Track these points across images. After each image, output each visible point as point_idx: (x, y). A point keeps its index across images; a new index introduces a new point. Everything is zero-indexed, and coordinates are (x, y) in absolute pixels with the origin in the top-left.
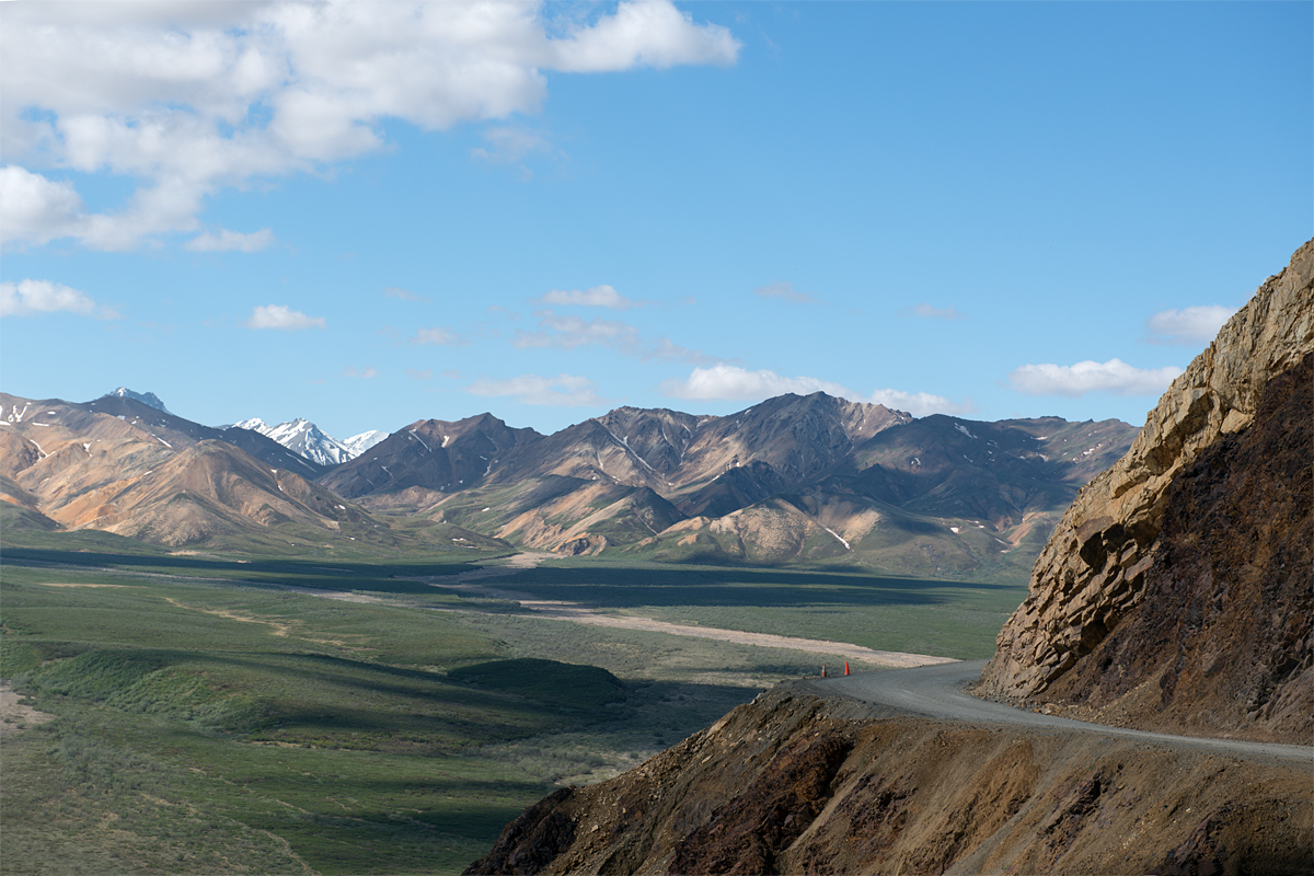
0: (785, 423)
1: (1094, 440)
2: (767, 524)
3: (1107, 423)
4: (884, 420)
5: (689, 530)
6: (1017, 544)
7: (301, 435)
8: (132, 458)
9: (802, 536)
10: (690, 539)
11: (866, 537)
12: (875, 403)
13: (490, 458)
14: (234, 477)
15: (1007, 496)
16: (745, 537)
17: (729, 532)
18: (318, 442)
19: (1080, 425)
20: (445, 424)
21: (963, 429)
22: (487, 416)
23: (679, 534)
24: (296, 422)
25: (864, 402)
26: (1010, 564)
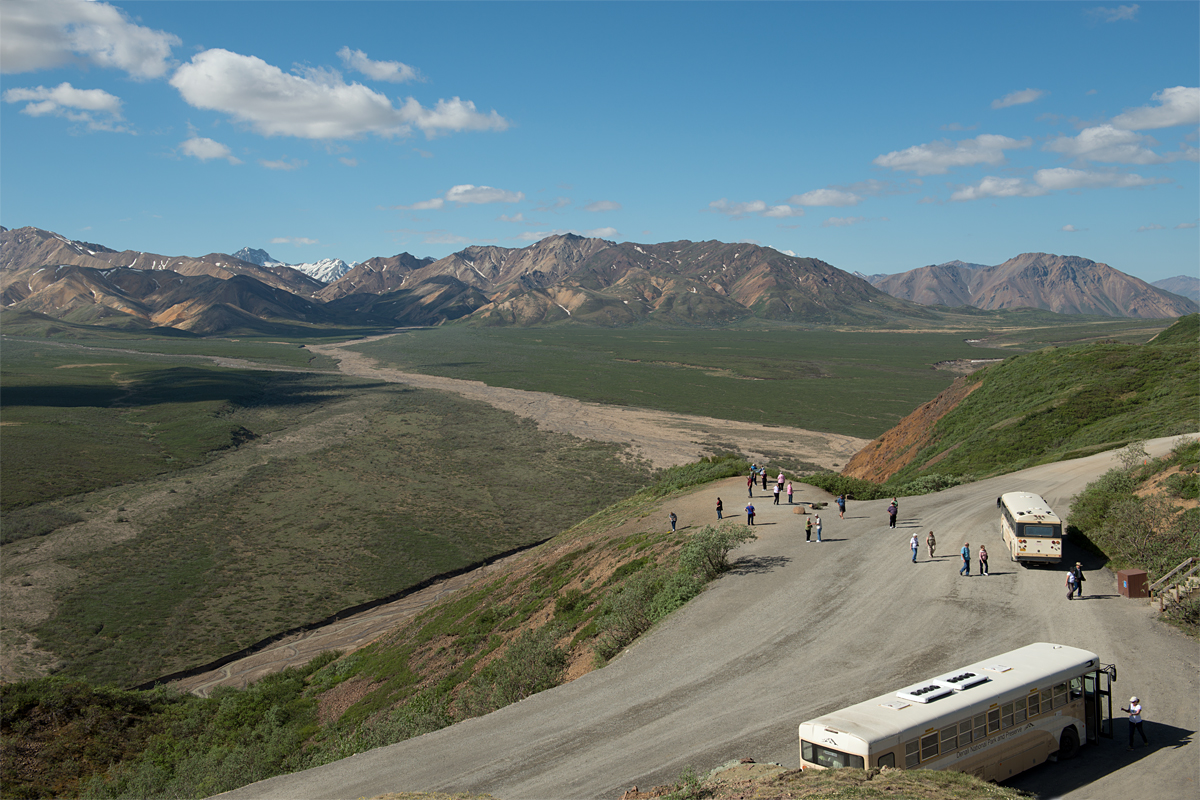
0: (551, 250)
1: (703, 252)
2: (528, 304)
3: (710, 242)
4: (602, 246)
5: (487, 310)
6: (657, 308)
7: (336, 267)
8: (200, 286)
9: (546, 310)
10: (487, 314)
11: (579, 308)
12: (597, 238)
13: (405, 275)
14: (250, 294)
15: (654, 283)
16: (516, 312)
17: (508, 310)
18: (345, 270)
19: (697, 244)
20: (385, 259)
21: (639, 249)
22: (406, 254)
23: (482, 312)
24: (334, 260)
25: (592, 238)
26: (653, 319)
